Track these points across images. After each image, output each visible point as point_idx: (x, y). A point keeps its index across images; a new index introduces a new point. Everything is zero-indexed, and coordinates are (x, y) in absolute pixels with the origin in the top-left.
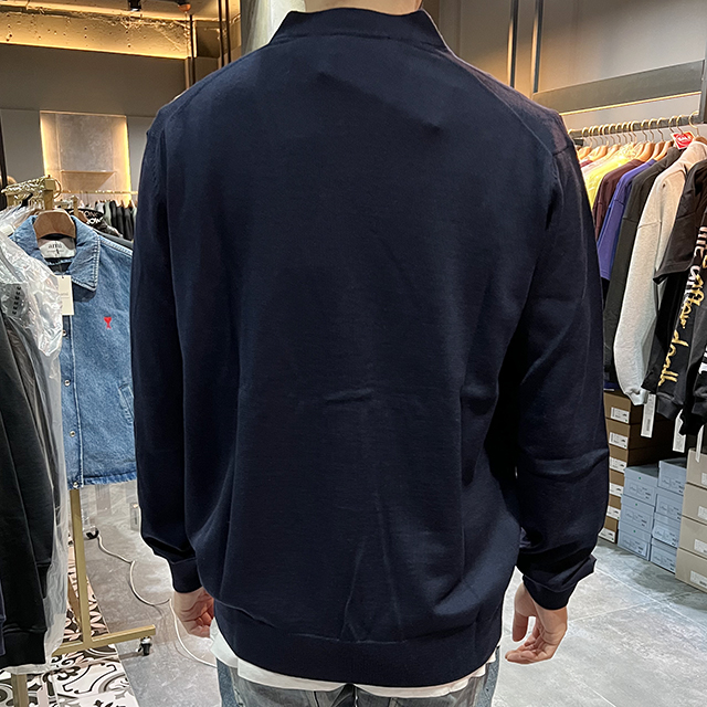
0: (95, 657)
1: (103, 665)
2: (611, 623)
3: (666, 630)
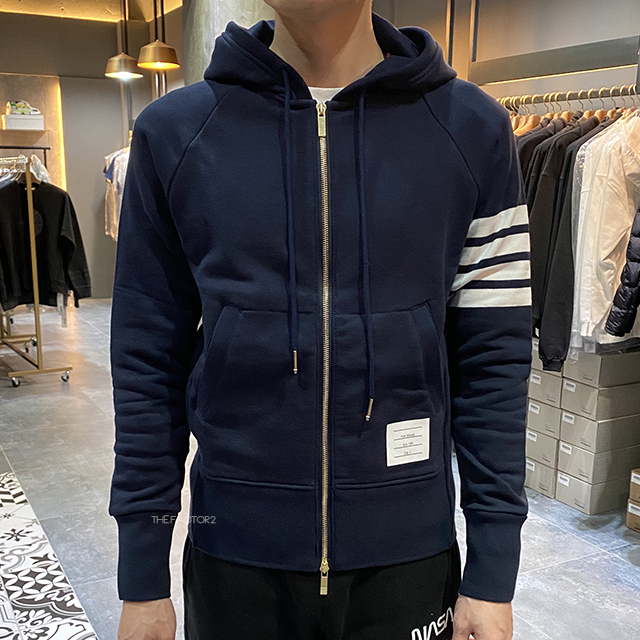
0: (63, 617)
1: (71, 624)
2: (565, 573)
3: (618, 580)
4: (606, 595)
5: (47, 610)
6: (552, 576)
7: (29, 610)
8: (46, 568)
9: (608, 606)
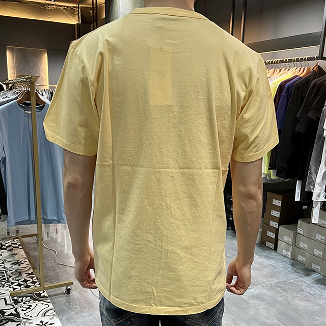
0: (39, 301)
1: (43, 304)
2: (277, 287)
3: (302, 290)
4: (296, 297)
5: (31, 297)
6: (271, 288)
7: (23, 297)
8: (32, 278)
9: (296, 302)
